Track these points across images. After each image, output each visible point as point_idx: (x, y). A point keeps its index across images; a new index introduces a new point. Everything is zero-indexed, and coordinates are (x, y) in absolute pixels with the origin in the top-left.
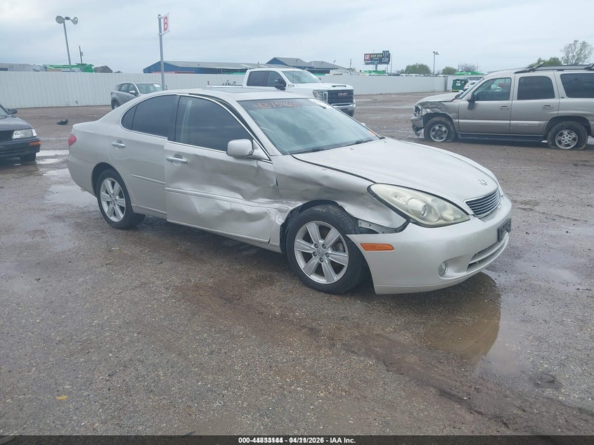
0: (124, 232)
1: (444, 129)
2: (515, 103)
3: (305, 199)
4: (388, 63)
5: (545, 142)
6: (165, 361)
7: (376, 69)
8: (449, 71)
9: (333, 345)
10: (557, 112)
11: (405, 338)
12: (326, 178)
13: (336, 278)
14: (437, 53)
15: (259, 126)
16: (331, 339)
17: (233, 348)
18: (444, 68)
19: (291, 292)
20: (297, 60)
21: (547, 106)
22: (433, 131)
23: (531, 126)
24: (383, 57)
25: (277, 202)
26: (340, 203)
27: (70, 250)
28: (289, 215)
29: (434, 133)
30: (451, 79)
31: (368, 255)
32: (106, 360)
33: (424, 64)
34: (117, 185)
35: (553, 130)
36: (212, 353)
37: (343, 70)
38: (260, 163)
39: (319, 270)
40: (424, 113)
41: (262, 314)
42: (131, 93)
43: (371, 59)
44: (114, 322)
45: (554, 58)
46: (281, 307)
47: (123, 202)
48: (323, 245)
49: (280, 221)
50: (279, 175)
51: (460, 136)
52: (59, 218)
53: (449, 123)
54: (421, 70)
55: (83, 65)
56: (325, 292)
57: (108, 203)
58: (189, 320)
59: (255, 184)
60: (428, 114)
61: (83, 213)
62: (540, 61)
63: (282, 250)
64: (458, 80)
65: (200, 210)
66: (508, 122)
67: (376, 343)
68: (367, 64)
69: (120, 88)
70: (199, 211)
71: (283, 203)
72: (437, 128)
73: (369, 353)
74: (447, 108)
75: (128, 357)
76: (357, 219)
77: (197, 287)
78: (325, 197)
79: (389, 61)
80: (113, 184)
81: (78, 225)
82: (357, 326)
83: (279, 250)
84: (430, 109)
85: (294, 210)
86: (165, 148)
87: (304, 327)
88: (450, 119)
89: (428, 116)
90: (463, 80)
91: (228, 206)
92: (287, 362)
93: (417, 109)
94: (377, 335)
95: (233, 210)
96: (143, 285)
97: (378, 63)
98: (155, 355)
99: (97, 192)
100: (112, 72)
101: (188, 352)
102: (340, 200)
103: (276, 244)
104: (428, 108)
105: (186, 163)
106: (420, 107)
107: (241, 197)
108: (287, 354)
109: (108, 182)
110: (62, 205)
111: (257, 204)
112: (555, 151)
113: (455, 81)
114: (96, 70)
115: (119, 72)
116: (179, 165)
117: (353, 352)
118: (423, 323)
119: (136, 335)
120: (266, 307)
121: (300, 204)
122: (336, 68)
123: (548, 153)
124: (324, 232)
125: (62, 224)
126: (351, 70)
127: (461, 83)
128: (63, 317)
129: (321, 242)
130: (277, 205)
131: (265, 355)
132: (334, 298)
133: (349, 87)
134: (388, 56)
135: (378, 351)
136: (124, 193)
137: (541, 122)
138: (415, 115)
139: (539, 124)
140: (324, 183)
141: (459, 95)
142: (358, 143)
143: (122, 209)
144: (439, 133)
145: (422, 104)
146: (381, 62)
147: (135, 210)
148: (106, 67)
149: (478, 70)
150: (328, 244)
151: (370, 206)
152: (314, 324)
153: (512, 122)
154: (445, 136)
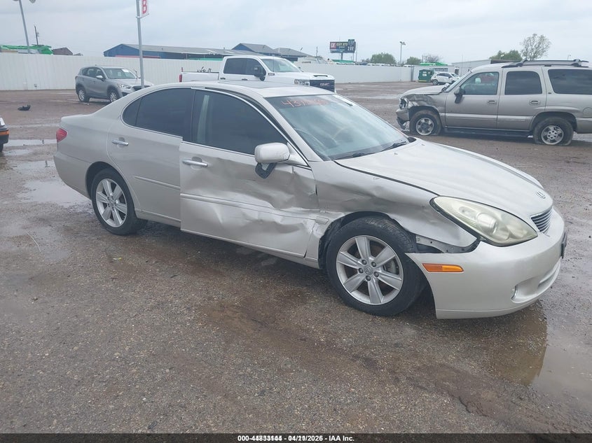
0: (122, 238)
1: (430, 122)
2: (502, 98)
3: (347, 210)
4: (353, 52)
5: (532, 137)
6: (211, 406)
7: (342, 58)
8: (413, 62)
9: (397, 380)
10: (544, 108)
11: (470, 367)
12: (379, 188)
13: (384, 300)
14: (404, 44)
15: (293, 127)
16: (393, 372)
17: (285, 386)
18: (409, 58)
19: (329, 312)
20: (264, 46)
21: (535, 102)
22: (419, 124)
23: (517, 121)
24: (348, 45)
25: (314, 212)
26: (392, 216)
27: (65, 261)
28: (329, 227)
29: (420, 126)
30: (417, 69)
31: (431, 276)
32: (140, 406)
33: (389, 54)
34: (118, 189)
35: (539, 126)
36: (262, 393)
37: (311, 58)
38: (297, 170)
39: (363, 288)
40: (410, 105)
41: (305, 340)
42: (98, 78)
43: (337, 47)
44: (138, 354)
45: (514, 51)
46: (323, 332)
47: (124, 208)
48: (372, 263)
49: (319, 233)
50: (319, 184)
51: (446, 130)
52: (44, 221)
53: (435, 116)
54: (386, 59)
55: (40, 46)
56: (367, 313)
57: (105, 205)
58: (225, 350)
59: (288, 192)
60: (413, 107)
61: (70, 214)
62: (500, 53)
63: (320, 265)
64: (424, 70)
65: (222, 219)
66: (495, 117)
67: (444, 376)
68: (333, 52)
69: (85, 71)
70: (221, 221)
71: (321, 214)
72: (423, 121)
73: (440, 389)
74: (434, 102)
75: (165, 401)
76: (415, 235)
77: (222, 307)
78: (373, 208)
79: (354, 49)
80: (113, 187)
81: (67, 230)
82: (415, 355)
83: (316, 266)
84: (417, 101)
85: (335, 221)
86: (180, 149)
87: (357, 357)
88: (437, 113)
89: (414, 109)
90: (429, 71)
91: (256, 216)
92: (352, 403)
93: (403, 102)
94: (441, 365)
95: (262, 221)
96: (160, 305)
97: (344, 52)
98: (198, 398)
99: (91, 194)
100: (71, 54)
101: (235, 393)
102: (391, 212)
103: (313, 258)
104: (414, 101)
105: (206, 167)
106: (406, 100)
107: (270, 205)
108: (348, 392)
109: (107, 183)
110: (43, 205)
111: (290, 215)
112: (542, 146)
113: (421, 72)
114: (56, 52)
115: (79, 54)
116: (198, 169)
117: (421, 388)
118: (485, 348)
119: (168, 371)
120: (307, 331)
121: (343, 215)
122: (304, 56)
123: (536, 149)
124: (375, 249)
125: (49, 228)
126: (319, 58)
127: (427, 73)
128: (76, 348)
129: (371, 259)
130: (314, 216)
131: (325, 394)
132: (378, 320)
133: (330, 78)
134: (354, 45)
135: (448, 386)
136: (126, 198)
137: (528, 118)
138: (401, 108)
139: (526, 120)
140: (375, 193)
141: (445, 89)
142: (395, 146)
143: (122, 215)
144: (425, 126)
145: (408, 97)
146: (346, 51)
147: (139, 215)
148: (66, 49)
149: (441, 61)
150: (380, 263)
151: (432, 221)
152: (368, 353)
153: (499, 117)
154: (430, 129)
